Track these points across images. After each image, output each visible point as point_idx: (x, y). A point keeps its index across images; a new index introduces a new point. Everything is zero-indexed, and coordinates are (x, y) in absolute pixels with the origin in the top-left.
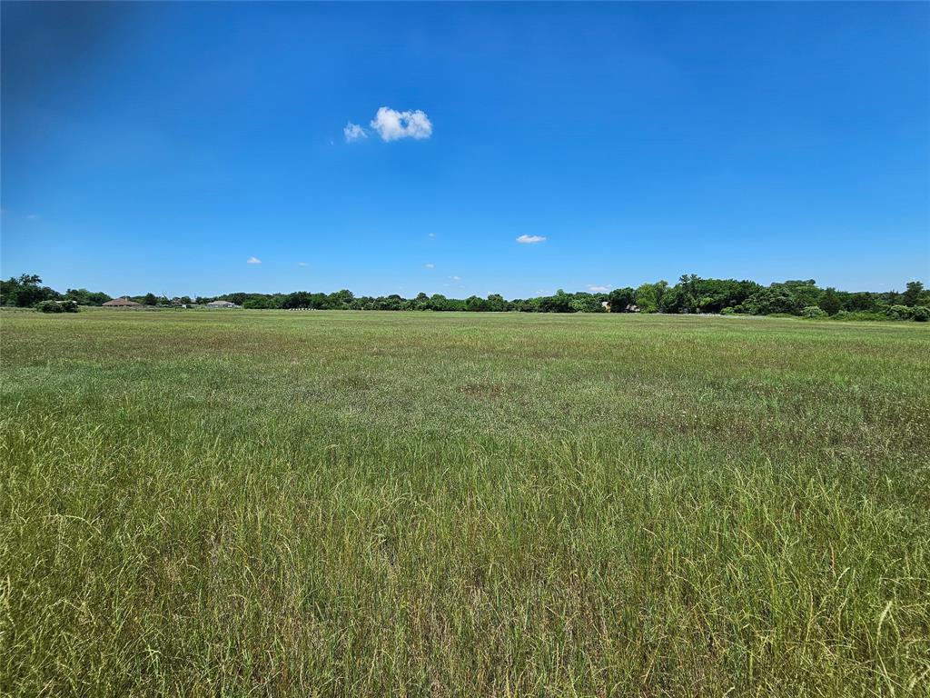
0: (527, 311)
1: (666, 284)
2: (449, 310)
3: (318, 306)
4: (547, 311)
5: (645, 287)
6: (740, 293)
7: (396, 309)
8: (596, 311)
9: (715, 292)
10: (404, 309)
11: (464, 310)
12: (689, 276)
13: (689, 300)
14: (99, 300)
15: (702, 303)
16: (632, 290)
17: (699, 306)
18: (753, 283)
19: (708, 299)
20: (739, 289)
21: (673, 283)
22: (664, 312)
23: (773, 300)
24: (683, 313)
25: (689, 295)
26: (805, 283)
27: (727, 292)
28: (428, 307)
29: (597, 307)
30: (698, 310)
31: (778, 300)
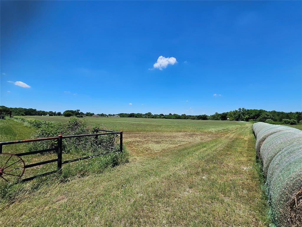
0: (193, 119)
2: (169, 119)
3: (136, 117)
4: (199, 119)
6: (258, 114)
7: (155, 118)
8: (216, 120)
9: (251, 114)
10: (158, 118)
11: (174, 119)
12: (242, 108)
13: (242, 116)
14: (92, 115)
15: (246, 118)
17: (244, 119)
20: (258, 112)
24: (239, 121)
27: (254, 114)
28: (164, 118)
29: (216, 118)
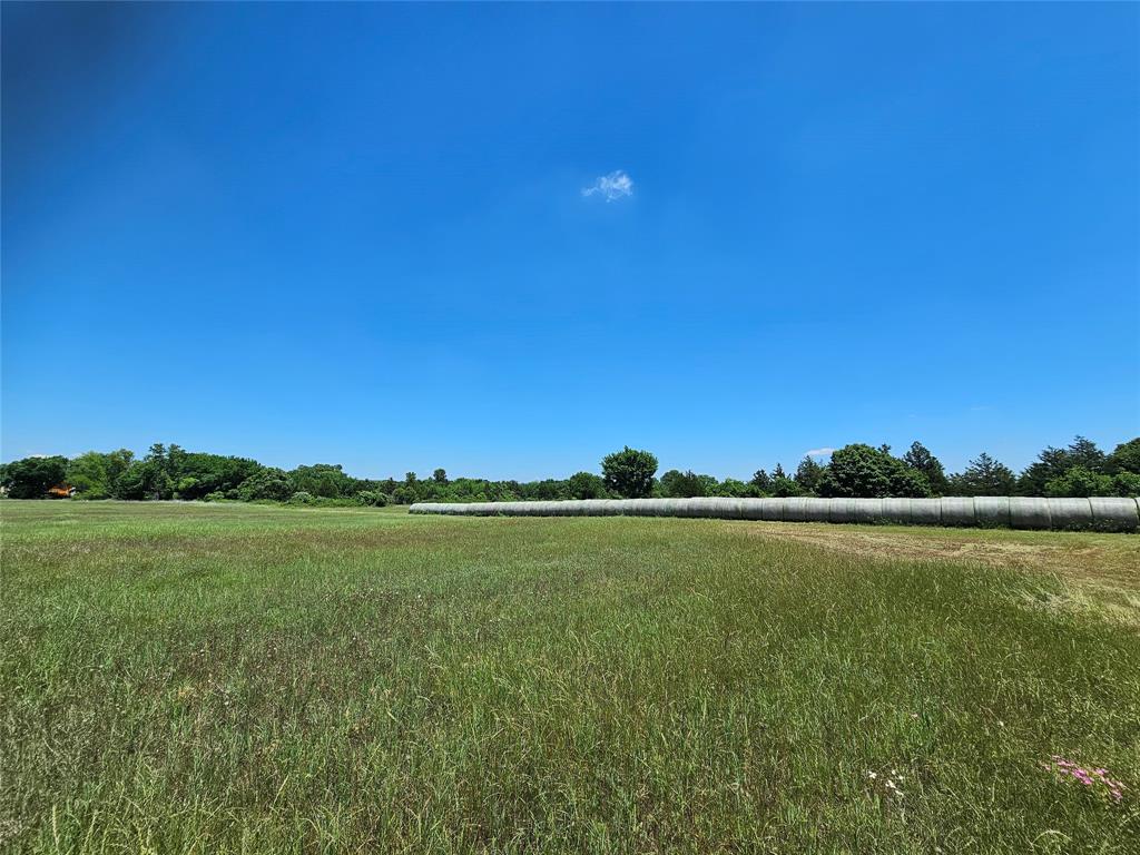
1: (131, 455)
5: (90, 458)
6: (236, 474)
9: (206, 471)
12: (166, 446)
13: (163, 481)
15: (182, 485)
16: (65, 461)
17: (177, 490)
18: (256, 462)
19: (192, 480)
20: (236, 468)
21: (141, 454)
22: (121, 497)
23: (268, 483)
24: (150, 499)
25: (163, 473)
26: (333, 468)
27: (220, 472)
30: (175, 494)
31: (273, 484)
